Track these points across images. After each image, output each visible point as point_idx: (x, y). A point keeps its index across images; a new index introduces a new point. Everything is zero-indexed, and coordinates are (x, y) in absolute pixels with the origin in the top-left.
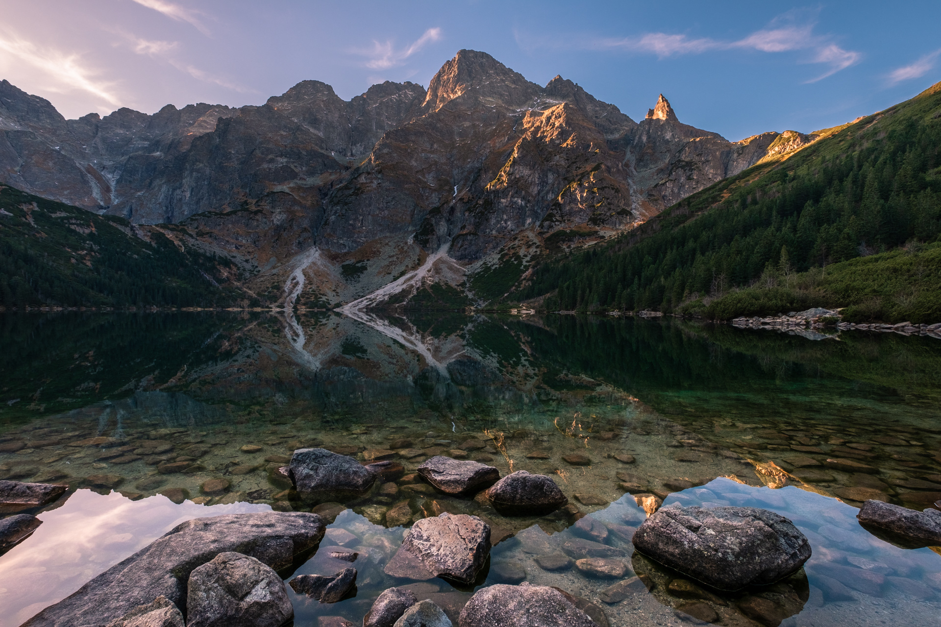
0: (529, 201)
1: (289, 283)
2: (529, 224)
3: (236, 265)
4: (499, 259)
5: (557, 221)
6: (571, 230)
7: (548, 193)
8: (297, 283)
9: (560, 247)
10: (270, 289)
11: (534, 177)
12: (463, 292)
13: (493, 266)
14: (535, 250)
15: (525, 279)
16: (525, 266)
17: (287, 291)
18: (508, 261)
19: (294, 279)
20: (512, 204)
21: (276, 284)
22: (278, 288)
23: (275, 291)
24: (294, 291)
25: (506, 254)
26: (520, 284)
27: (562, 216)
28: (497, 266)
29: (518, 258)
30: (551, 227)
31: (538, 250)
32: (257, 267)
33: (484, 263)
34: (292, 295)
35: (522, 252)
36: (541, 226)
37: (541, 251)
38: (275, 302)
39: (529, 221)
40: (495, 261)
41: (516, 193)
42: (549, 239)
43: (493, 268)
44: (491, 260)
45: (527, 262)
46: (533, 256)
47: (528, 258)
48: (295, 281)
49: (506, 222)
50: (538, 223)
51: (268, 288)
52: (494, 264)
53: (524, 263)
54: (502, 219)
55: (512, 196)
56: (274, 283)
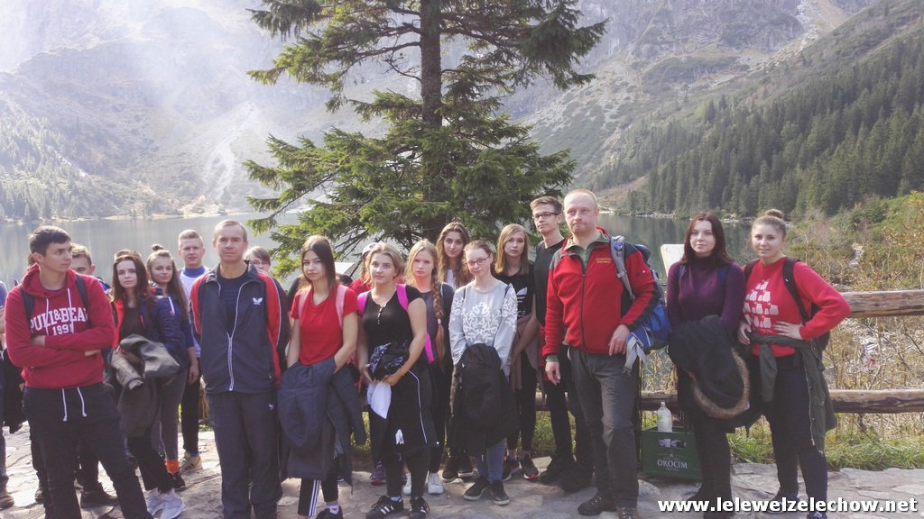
1: (208, 167)
2: (616, 49)
3: (117, 141)
4: (564, 114)
5: (664, 42)
6: (689, 57)
8: (223, 169)
9: (668, 89)
10: (178, 181)
13: (553, 125)
14: (626, 95)
15: (607, 148)
16: (609, 125)
17: (206, 181)
18: (579, 116)
19: (216, 161)
21: (186, 171)
22: (191, 178)
23: (187, 183)
24: (219, 182)
25: (577, 105)
27: (672, 33)
28: (561, 126)
29: (597, 110)
30: (652, 53)
31: (632, 95)
32: (152, 141)
33: (540, 122)
34: (217, 190)
35: (603, 101)
36: (637, 53)
37: (637, 97)
38: (190, 202)
39: (615, 43)
40: (557, 118)
42: (650, 75)
43: (555, 129)
44: (550, 115)
45: (611, 117)
46: (622, 106)
47: (614, 111)
48: (218, 165)
50: (631, 47)
51: (173, 178)
52: (556, 123)
53: (608, 120)
56: (183, 169)
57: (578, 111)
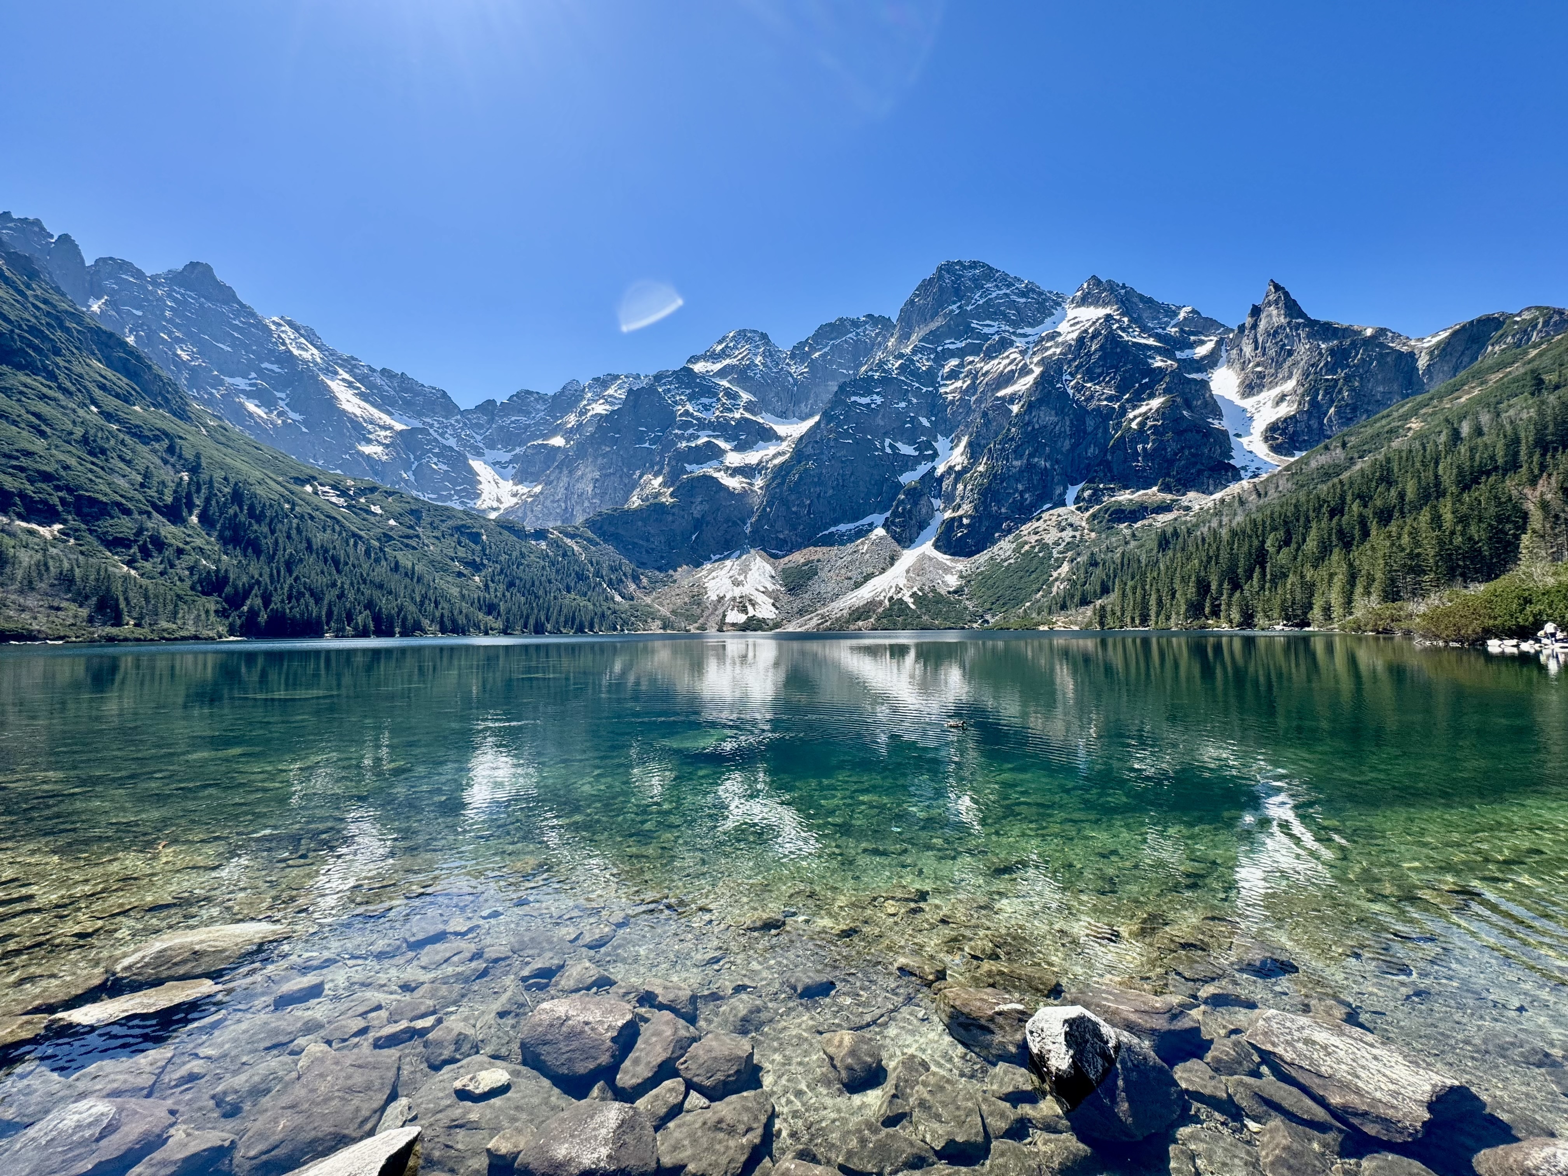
0: (1057, 462)
2: (1060, 495)
4: (1014, 551)
5: (1107, 487)
6: (1131, 501)
7: (1088, 447)
9: (1113, 527)
10: (689, 605)
11: (1063, 426)
12: (960, 601)
13: (1004, 561)
14: (1071, 533)
15: (1056, 579)
16: (1057, 560)
18: (1028, 552)
20: (1030, 467)
21: (695, 598)
22: (698, 603)
23: (695, 607)
25: (1026, 543)
26: (1050, 586)
28: (1012, 561)
29: (1044, 547)
30: (1095, 498)
31: (1078, 534)
33: (992, 558)
35: (1049, 539)
36: (1080, 498)
37: (1083, 535)
39: (1059, 490)
40: (1007, 554)
41: (1036, 450)
42: (1094, 516)
43: (1005, 564)
45: (1060, 553)
46: (1069, 543)
47: (1061, 548)
49: (1022, 494)
52: (1006, 559)
53: (1055, 555)
54: (1016, 490)
55: (1031, 455)
56: (693, 597)
57: (1027, 547)
